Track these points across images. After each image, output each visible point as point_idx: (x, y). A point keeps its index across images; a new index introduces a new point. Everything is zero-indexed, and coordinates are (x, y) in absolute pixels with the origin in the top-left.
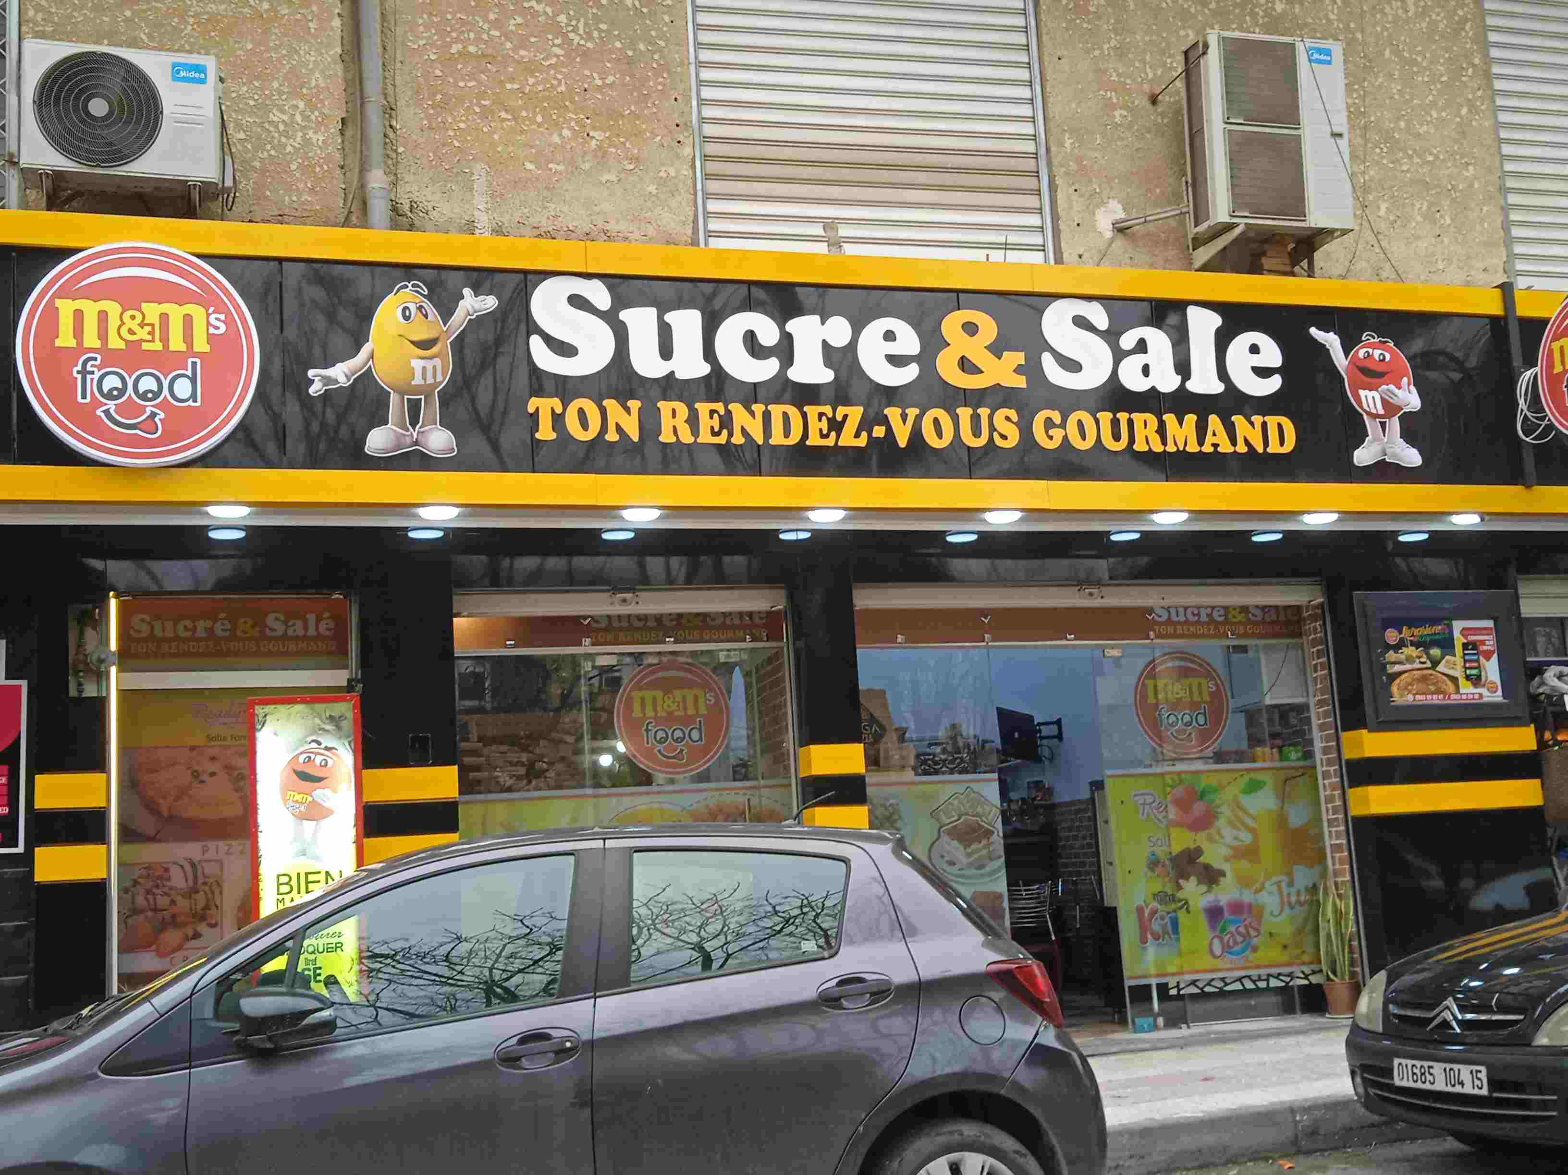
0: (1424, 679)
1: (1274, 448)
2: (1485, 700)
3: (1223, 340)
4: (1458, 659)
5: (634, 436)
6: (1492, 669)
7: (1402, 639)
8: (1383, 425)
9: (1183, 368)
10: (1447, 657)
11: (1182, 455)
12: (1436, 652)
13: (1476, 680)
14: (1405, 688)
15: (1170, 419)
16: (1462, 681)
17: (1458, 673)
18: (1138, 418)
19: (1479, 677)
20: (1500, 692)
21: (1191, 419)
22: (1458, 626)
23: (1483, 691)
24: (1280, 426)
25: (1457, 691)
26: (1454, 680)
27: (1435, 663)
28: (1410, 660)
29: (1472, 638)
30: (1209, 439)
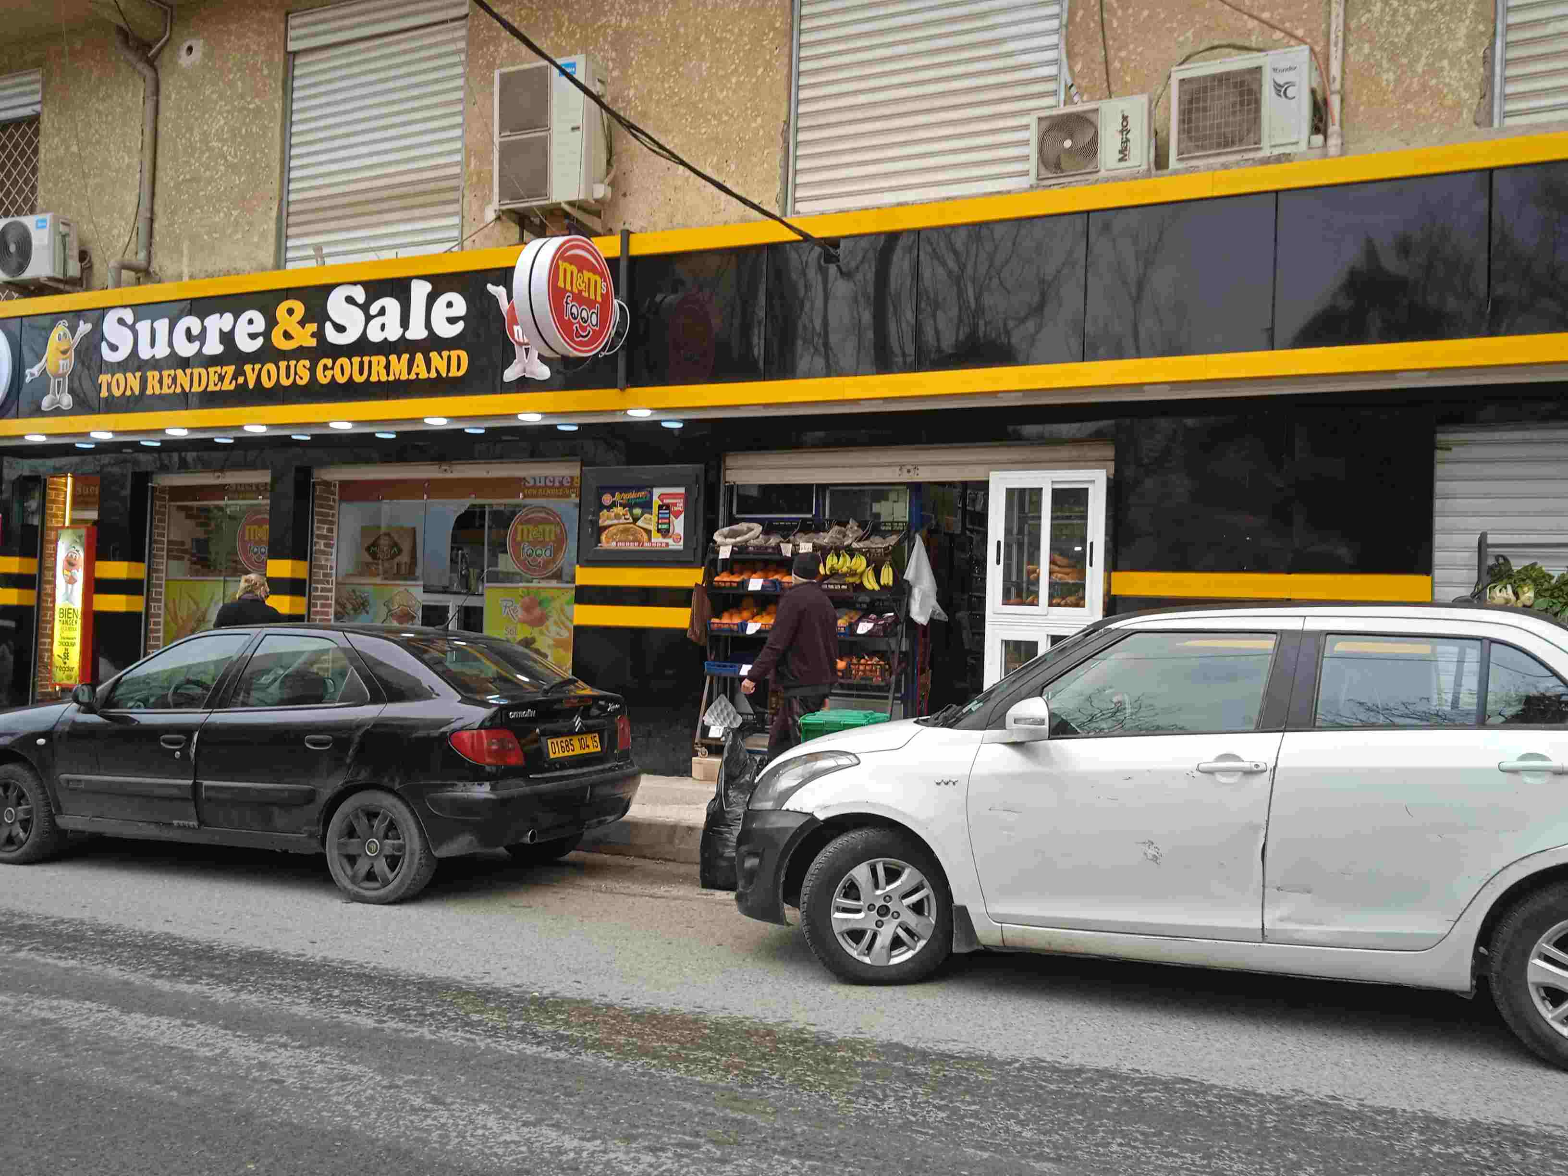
0: (626, 531)
1: (454, 373)
2: (670, 547)
3: (431, 299)
4: (654, 518)
5: (137, 392)
6: (678, 525)
7: (614, 502)
8: (527, 350)
9: (405, 323)
10: (646, 515)
11: (397, 381)
12: (637, 511)
13: (665, 533)
14: (611, 538)
15: (393, 358)
16: (654, 533)
17: (653, 527)
18: (374, 359)
19: (668, 531)
20: (682, 543)
21: (405, 357)
22: (657, 492)
23: (670, 541)
24: (459, 357)
25: (650, 539)
26: (649, 532)
27: (636, 520)
28: (617, 516)
29: (667, 501)
30: (415, 369)
